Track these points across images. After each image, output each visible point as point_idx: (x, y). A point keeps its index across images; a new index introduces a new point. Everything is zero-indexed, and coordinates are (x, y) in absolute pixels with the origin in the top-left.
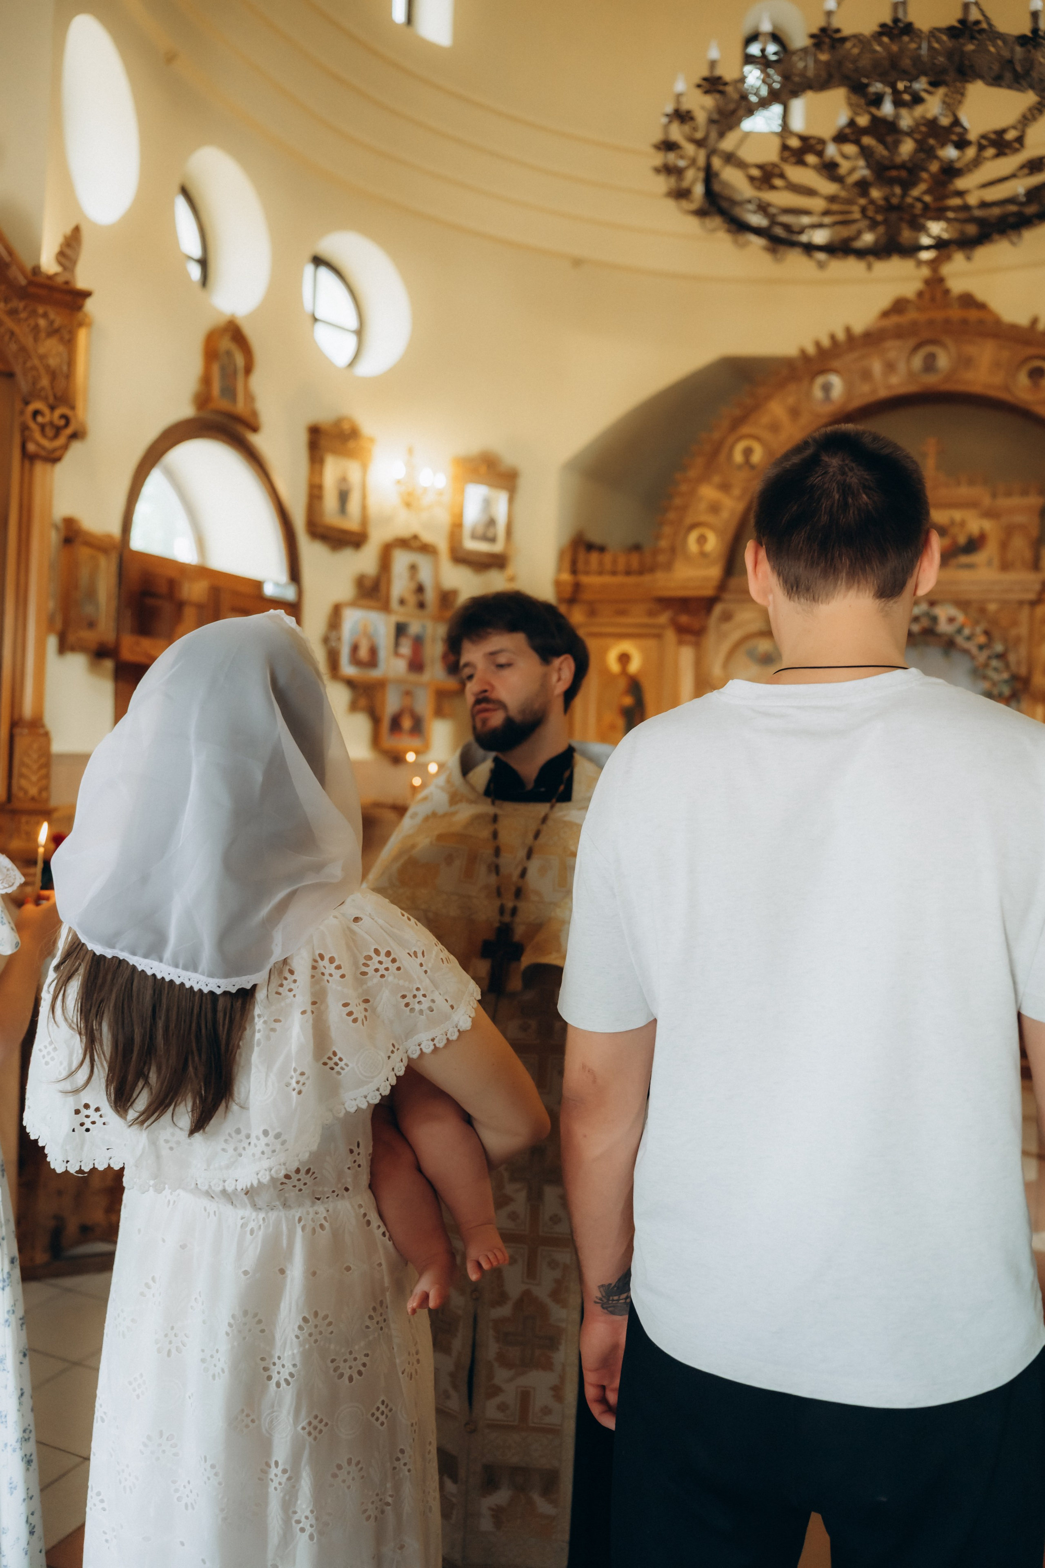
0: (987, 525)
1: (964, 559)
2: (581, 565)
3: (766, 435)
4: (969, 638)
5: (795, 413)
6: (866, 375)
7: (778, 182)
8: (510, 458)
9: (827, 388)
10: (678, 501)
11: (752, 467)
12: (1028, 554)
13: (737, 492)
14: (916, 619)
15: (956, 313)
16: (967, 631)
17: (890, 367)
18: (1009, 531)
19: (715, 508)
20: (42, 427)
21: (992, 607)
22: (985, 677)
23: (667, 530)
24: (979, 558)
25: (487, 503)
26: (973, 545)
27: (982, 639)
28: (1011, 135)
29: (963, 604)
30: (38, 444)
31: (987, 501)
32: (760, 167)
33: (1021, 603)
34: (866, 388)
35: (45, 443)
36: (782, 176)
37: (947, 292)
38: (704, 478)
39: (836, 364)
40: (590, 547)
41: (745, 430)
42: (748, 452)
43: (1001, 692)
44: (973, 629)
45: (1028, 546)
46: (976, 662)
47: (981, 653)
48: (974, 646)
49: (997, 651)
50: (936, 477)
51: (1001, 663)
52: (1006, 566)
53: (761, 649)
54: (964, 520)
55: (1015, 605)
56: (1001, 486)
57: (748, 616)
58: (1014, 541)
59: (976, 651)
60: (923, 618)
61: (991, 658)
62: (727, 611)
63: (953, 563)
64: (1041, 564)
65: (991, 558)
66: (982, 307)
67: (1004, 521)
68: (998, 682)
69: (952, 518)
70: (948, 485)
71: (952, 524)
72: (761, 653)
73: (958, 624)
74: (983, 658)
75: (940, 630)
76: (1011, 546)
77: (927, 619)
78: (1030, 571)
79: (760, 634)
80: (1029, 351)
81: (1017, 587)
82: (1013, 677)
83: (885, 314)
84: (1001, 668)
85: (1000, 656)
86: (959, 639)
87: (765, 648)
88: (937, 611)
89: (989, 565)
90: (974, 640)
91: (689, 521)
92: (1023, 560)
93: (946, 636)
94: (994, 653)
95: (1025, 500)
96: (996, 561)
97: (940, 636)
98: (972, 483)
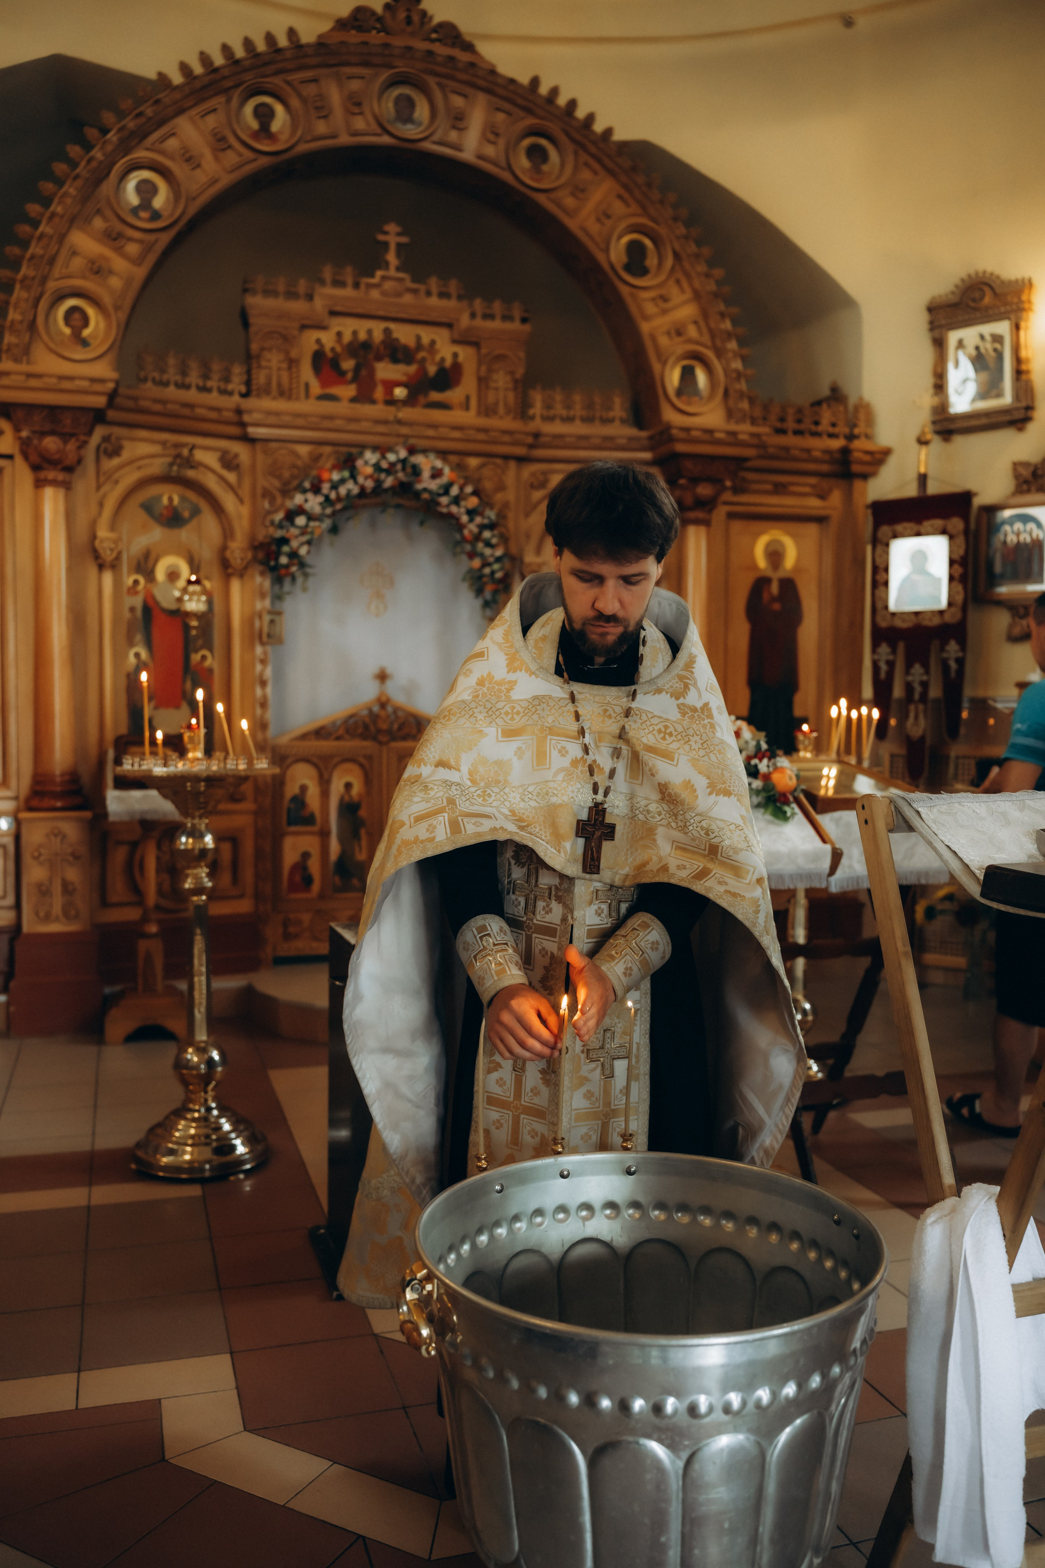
0: (465, 354)
1: (435, 396)
3: (177, 169)
4: (456, 500)
5: (218, 143)
6: (321, 108)
9: (264, 115)
10: (37, 250)
11: (156, 215)
12: (511, 396)
13: (133, 249)
14: (389, 471)
15: (437, 48)
16: (455, 491)
17: (354, 104)
18: (490, 364)
19: (98, 270)
22: (472, 555)
24: (454, 395)
26: (447, 377)
27: (473, 502)
29: (445, 454)
31: (465, 321)
33: (506, 458)
34: (321, 127)
37: (426, 16)
38: (76, 220)
39: (276, 82)
41: (141, 154)
43: (493, 573)
44: (461, 488)
45: (510, 385)
46: (466, 532)
47: (471, 520)
48: (463, 510)
49: (489, 518)
50: (400, 280)
51: (493, 536)
52: (487, 410)
53: (165, 501)
54: (433, 343)
55: (499, 461)
56: (478, 304)
57: (144, 449)
58: (495, 376)
59: (465, 518)
60: (399, 467)
61: (482, 527)
62: (113, 439)
63: (422, 400)
64: (531, 412)
65: (468, 398)
66: (469, 47)
67: (484, 351)
68: (491, 560)
69: (418, 338)
70: (415, 291)
71: (419, 346)
72: (166, 508)
73: (444, 480)
74: (473, 527)
75: (419, 487)
76: (493, 385)
77: (404, 469)
78: (515, 418)
79: (166, 479)
80: (531, 121)
81: (506, 438)
82: (506, 555)
83: (342, 24)
84: (494, 541)
85: (492, 526)
86: (444, 500)
87: (171, 499)
88: (419, 459)
89: (467, 407)
90: (463, 503)
91: (52, 285)
92: (506, 405)
93: (425, 496)
94: (486, 521)
95: (508, 326)
96: (473, 403)
97: (417, 495)
98: (444, 294)
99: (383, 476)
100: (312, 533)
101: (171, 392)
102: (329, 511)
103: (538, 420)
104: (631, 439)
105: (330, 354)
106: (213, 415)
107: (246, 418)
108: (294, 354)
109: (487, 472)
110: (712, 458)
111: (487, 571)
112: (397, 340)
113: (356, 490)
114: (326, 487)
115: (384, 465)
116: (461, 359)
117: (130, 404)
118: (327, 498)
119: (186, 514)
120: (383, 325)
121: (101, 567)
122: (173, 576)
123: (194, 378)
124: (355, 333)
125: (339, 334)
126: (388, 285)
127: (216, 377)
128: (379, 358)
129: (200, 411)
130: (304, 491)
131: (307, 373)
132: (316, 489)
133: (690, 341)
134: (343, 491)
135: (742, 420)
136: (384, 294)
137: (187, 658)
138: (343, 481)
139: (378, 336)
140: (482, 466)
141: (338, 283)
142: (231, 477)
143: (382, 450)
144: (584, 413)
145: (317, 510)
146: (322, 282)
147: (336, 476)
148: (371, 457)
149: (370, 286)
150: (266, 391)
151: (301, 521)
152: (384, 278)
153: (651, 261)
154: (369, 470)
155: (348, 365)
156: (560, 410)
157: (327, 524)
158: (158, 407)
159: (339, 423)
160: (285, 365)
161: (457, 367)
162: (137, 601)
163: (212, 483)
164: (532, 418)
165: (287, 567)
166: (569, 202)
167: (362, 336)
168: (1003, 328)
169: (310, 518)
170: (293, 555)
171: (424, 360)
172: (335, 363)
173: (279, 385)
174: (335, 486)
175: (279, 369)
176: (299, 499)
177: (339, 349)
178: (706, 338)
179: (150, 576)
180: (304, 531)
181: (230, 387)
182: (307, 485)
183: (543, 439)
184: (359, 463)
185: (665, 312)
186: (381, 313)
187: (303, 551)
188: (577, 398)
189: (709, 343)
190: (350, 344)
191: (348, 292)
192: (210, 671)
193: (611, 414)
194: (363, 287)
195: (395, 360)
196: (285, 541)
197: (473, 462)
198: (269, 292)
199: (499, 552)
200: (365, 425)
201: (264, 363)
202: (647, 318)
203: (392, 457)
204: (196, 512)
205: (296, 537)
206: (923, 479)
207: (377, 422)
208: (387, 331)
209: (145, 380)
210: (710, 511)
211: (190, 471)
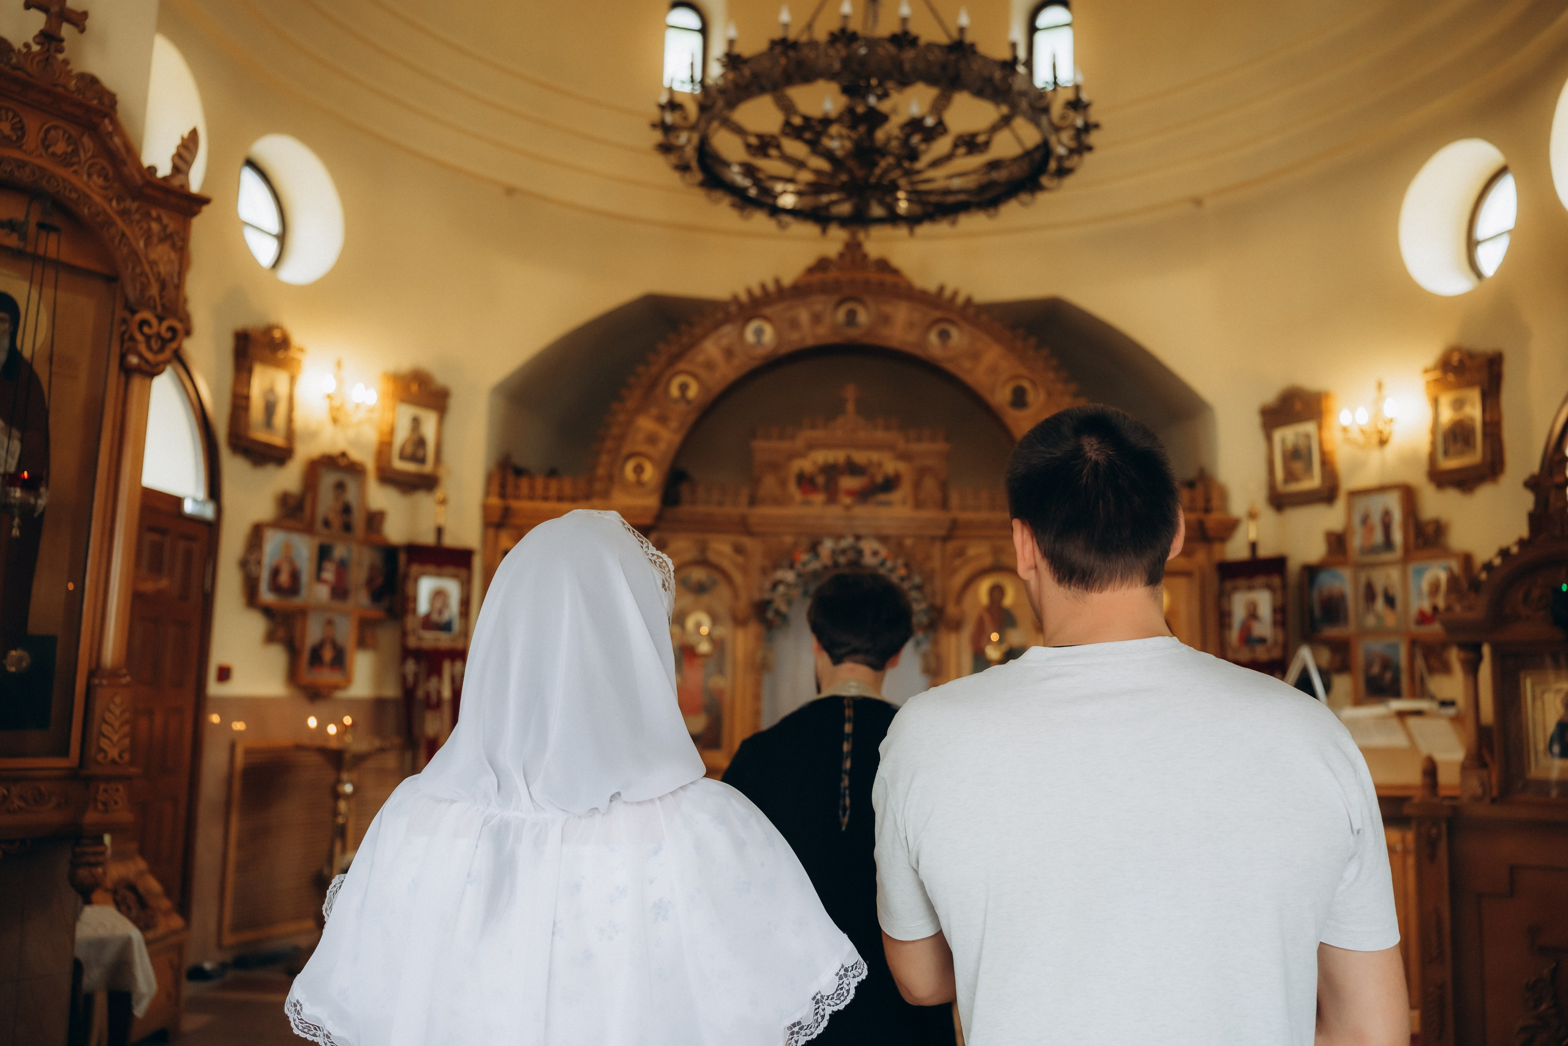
0: (902, 467)
1: (882, 497)
2: (510, 490)
3: (703, 373)
5: (729, 353)
6: (794, 324)
7: (773, 152)
8: (441, 378)
10: (615, 431)
11: (689, 402)
12: (937, 494)
13: (674, 424)
14: (844, 552)
15: (874, 276)
16: (889, 564)
17: (817, 319)
18: (921, 473)
19: (652, 439)
20: (148, 338)
21: (908, 542)
23: (605, 458)
24: (896, 496)
25: (416, 422)
26: (890, 484)
27: (903, 572)
28: (981, 139)
29: (883, 539)
30: (141, 356)
31: (900, 445)
32: (760, 137)
33: (933, 539)
34: (795, 336)
35: (149, 356)
36: (778, 147)
37: (865, 256)
38: (641, 409)
39: (768, 311)
40: (519, 472)
41: (682, 366)
42: (684, 387)
44: (895, 562)
45: (936, 487)
49: (915, 582)
50: (856, 421)
51: (919, 595)
52: (918, 504)
53: (696, 578)
54: (880, 461)
55: (928, 540)
56: (912, 433)
57: (682, 545)
58: (925, 482)
60: (849, 549)
63: (872, 500)
64: (950, 505)
65: (905, 497)
66: (895, 272)
67: (916, 464)
69: (870, 458)
70: (867, 428)
71: (870, 465)
72: (696, 582)
73: (881, 557)
75: (864, 562)
76: (923, 487)
77: (853, 551)
78: (939, 510)
79: (695, 563)
80: (937, 314)
81: (930, 525)
82: (929, 607)
83: (811, 270)
84: (920, 598)
87: (699, 576)
88: (862, 544)
89: (904, 503)
90: (896, 572)
91: (626, 450)
92: (933, 500)
94: (912, 585)
95: (934, 446)
96: (909, 501)
98: (887, 428)
99: (838, 557)
100: (790, 596)
101: (700, 508)
102: (801, 581)
103: (955, 511)
106: (726, 519)
107: (749, 521)
108: (783, 476)
109: (918, 549)
112: (854, 461)
113: (820, 567)
114: (798, 566)
115: (838, 549)
117: (674, 519)
118: (799, 573)
119: (709, 586)
120: (845, 452)
122: (698, 625)
123: (715, 497)
125: (815, 461)
126: (848, 426)
127: (729, 495)
128: (842, 474)
129: (717, 518)
130: (782, 567)
131: (793, 488)
132: (791, 566)
134: (810, 568)
136: (845, 431)
138: (810, 561)
139: (842, 459)
140: (915, 545)
141: (813, 427)
142: (740, 559)
143: (839, 537)
145: (793, 580)
146: (802, 427)
147: (804, 558)
148: (828, 544)
149: (834, 427)
150: (764, 502)
151: (781, 589)
152: (844, 421)
153: (1031, 396)
154: (828, 553)
155: (820, 481)
156: (971, 502)
157: (801, 589)
158: (690, 518)
159: (810, 521)
160: (776, 484)
163: (726, 564)
164: (952, 509)
165: (774, 619)
166: (967, 364)
167: (831, 460)
168: (1310, 427)
169: (788, 586)
170: (778, 612)
173: (773, 497)
174: (804, 565)
175: (773, 487)
176: (779, 574)
180: (783, 595)
181: (739, 501)
182: (785, 563)
183: (958, 524)
184: (820, 548)
186: (843, 444)
187: (784, 608)
190: (823, 467)
191: (820, 432)
194: (830, 429)
195: (853, 475)
196: (770, 602)
198: (767, 438)
199: (923, 606)
201: (763, 483)
203: (843, 544)
204: (714, 583)
205: (778, 600)
206: (1253, 546)
207: (837, 518)
208: (848, 456)
211: (712, 557)
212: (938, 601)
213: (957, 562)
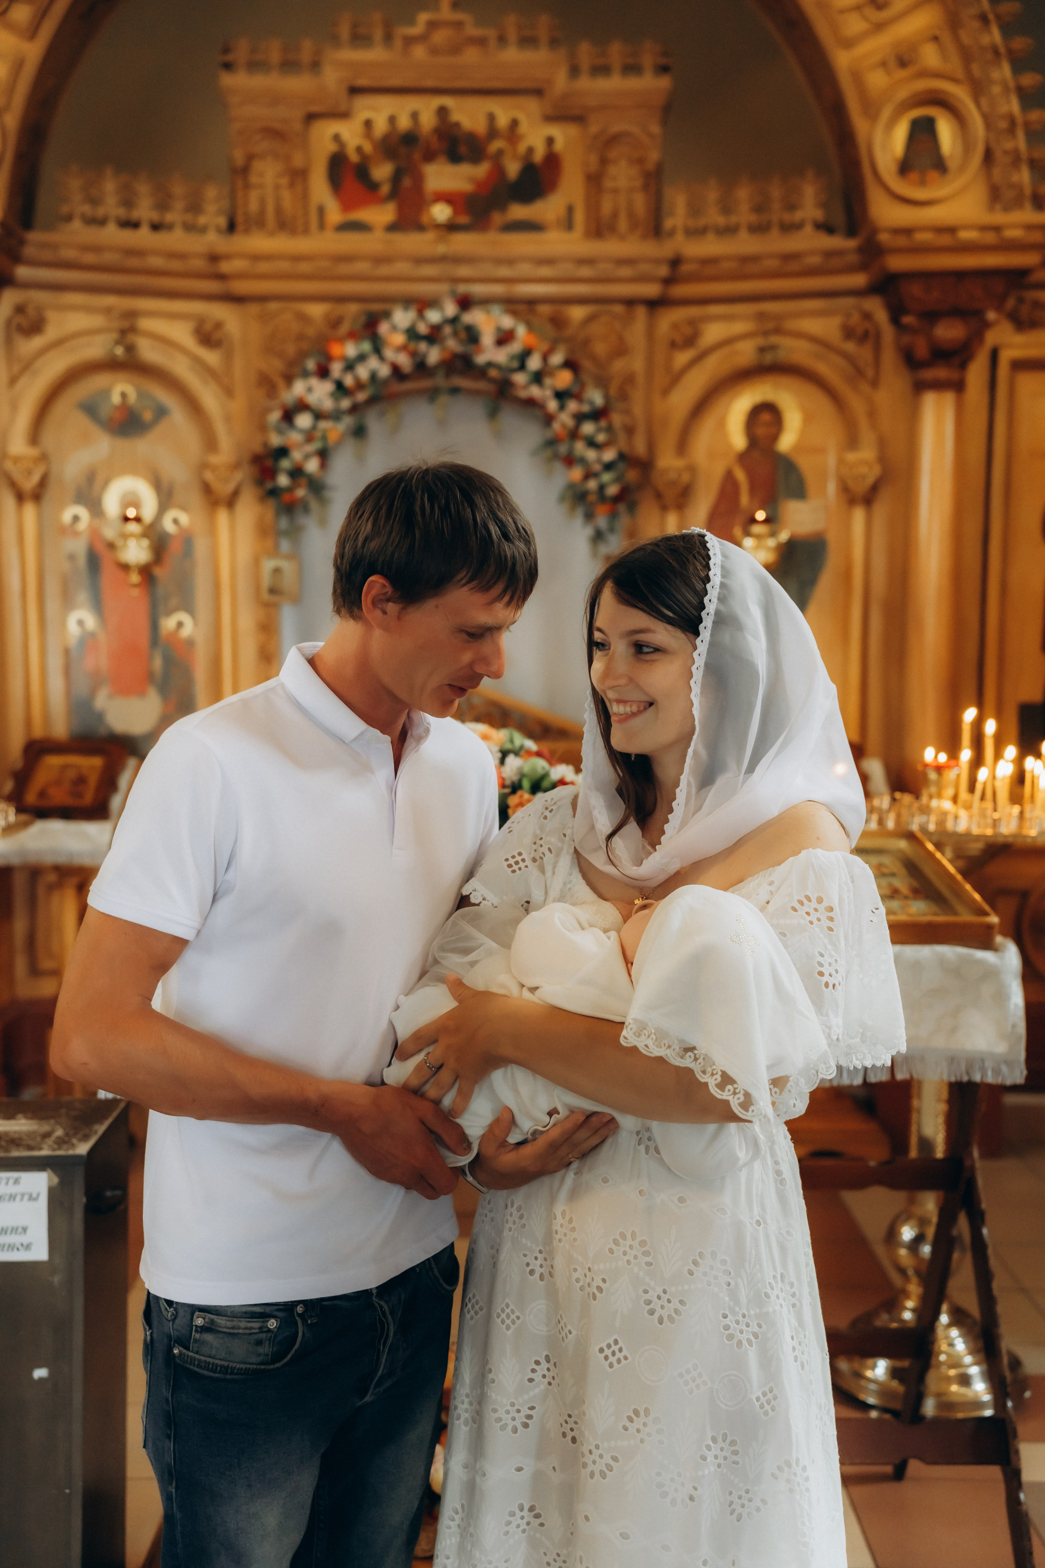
1: (518, 212)
4: (538, 378)
12: (640, 202)
14: (434, 336)
16: (534, 363)
18: (605, 151)
22: (570, 461)
24: (549, 207)
27: (564, 379)
29: (521, 306)
31: (561, 81)
33: (630, 303)
43: (602, 488)
44: (545, 358)
45: (638, 183)
46: (556, 426)
47: (562, 407)
48: (548, 393)
49: (591, 403)
50: (459, 25)
51: (599, 430)
53: (116, 399)
54: (515, 123)
55: (619, 309)
56: (585, 51)
57: (77, 321)
58: (612, 170)
59: (552, 405)
60: (447, 330)
61: (580, 418)
62: (31, 311)
63: (497, 218)
64: (668, 223)
65: (570, 210)
67: (594, 129)
68: (597, 467)
69: (491, 118)
70: (481, 42)
71: (493, 132)
72: (117, 408)
73: (515, 347)
74: (565, 419)
75: (481, 359)
76: (608, 184)
77: (455, 334)
78: (644, 237)
79: (111, 365)
81: (625, 272)
82: (622, 456)
84: (601, 438)
85: (597, 415)
86: (520, 378)
87: (124, 395)
88: (476, 317)
89: (568, 224)
90: (548, 381)
92: (631, 215)
93: (493, 373)
94: (586, 408)
95: (634, 83)
96: (579, 217)
97: (481, 372)
98: (528, 41)
99: (423, 346)
100: (324, 438)
101: (112, 234)
102: (346, 403)
103: (680, 237)
104: (829, 254)
105: (354, 157)
106: (176, 265)
107: (225, 267)
108: (298, 161)
109: (597, 329)
110: (960, 275)
111: (592, 485)
112: (457, 125)
113: (384, 371)
114: (336, 369)
115: (422, 329)
116: (559, 145)
117: (47, 255)
118: (340, 386)
119: (148, 416)
120: (436, 102)
121: (20, 497)
123: (144, 211)
124: (392, 120)
125: (368, 124)
126: (440, 37)
127: (179, 205)
128: (430, 157)
129: (156, 262)
130: (305, 374)
131: (320, 190)
132: (323, 373)
133: (924, 74)
134: (363, 372)
135: (1017, 203)
136: (434, 51)
137: (155, 626)
138: (362, 358)
139: (428, 121)
140: (590, 319)
141: (360, 39)
142: (212, 357)
143: (422, 304)
144: (753, 218)
145: (328, 404)
146: (335, 41)
147: (351, 350)
148: (402, 318)
149: (409, 41)
150: (258, 223)
151: (304, 421)
152: (432, 25)
154: (399, 339)
155: (382, 172)
156: (716, 218)
157: (347, 422)
158: (89, 258)
159: (361, 267)
160: (284, 181)
161: (553, 161)
162: (79, 546)
163: (181, 368)
164: (672, 233)
165: (290, 490)
167: (404, 123)
169: (318, 416)
170: (297, 473)
171: (500, 153)
172: (362, 172)
173: (279, 211)
174: (350, 366)
175: (277, 187)
176: (299, 388)
177: (368, 148)
178: (955, 65)
179: (96, 508)
180: (309, 436)
181: (202, 220)
182: (311, 365)
183: (685, 268)
184: (383, 328)
185: (879, 27)
186: (429, 83)
187: (312, 466)
188: (743, 194)
189: (960, 74)
190: (386, 138)
191: (376, 54)
192: (190, 643)
193: (798, 215)
194: (398, 43)
195: (455, 158)
196: (283, 452)
197: (577, 313)
198: (255, 66)
199: (609, 455)
200: (401, 268)
201: (254, 179)
202: (848, 43)
203: (434, 316)
204: (161, 412)
205: (299, 446)
207: (420, 260)
208: (442, 112)
209: (69, 218)
210: (963, 366)
211: (148, 352)
212: (640, 447)
213: (682, 358)
